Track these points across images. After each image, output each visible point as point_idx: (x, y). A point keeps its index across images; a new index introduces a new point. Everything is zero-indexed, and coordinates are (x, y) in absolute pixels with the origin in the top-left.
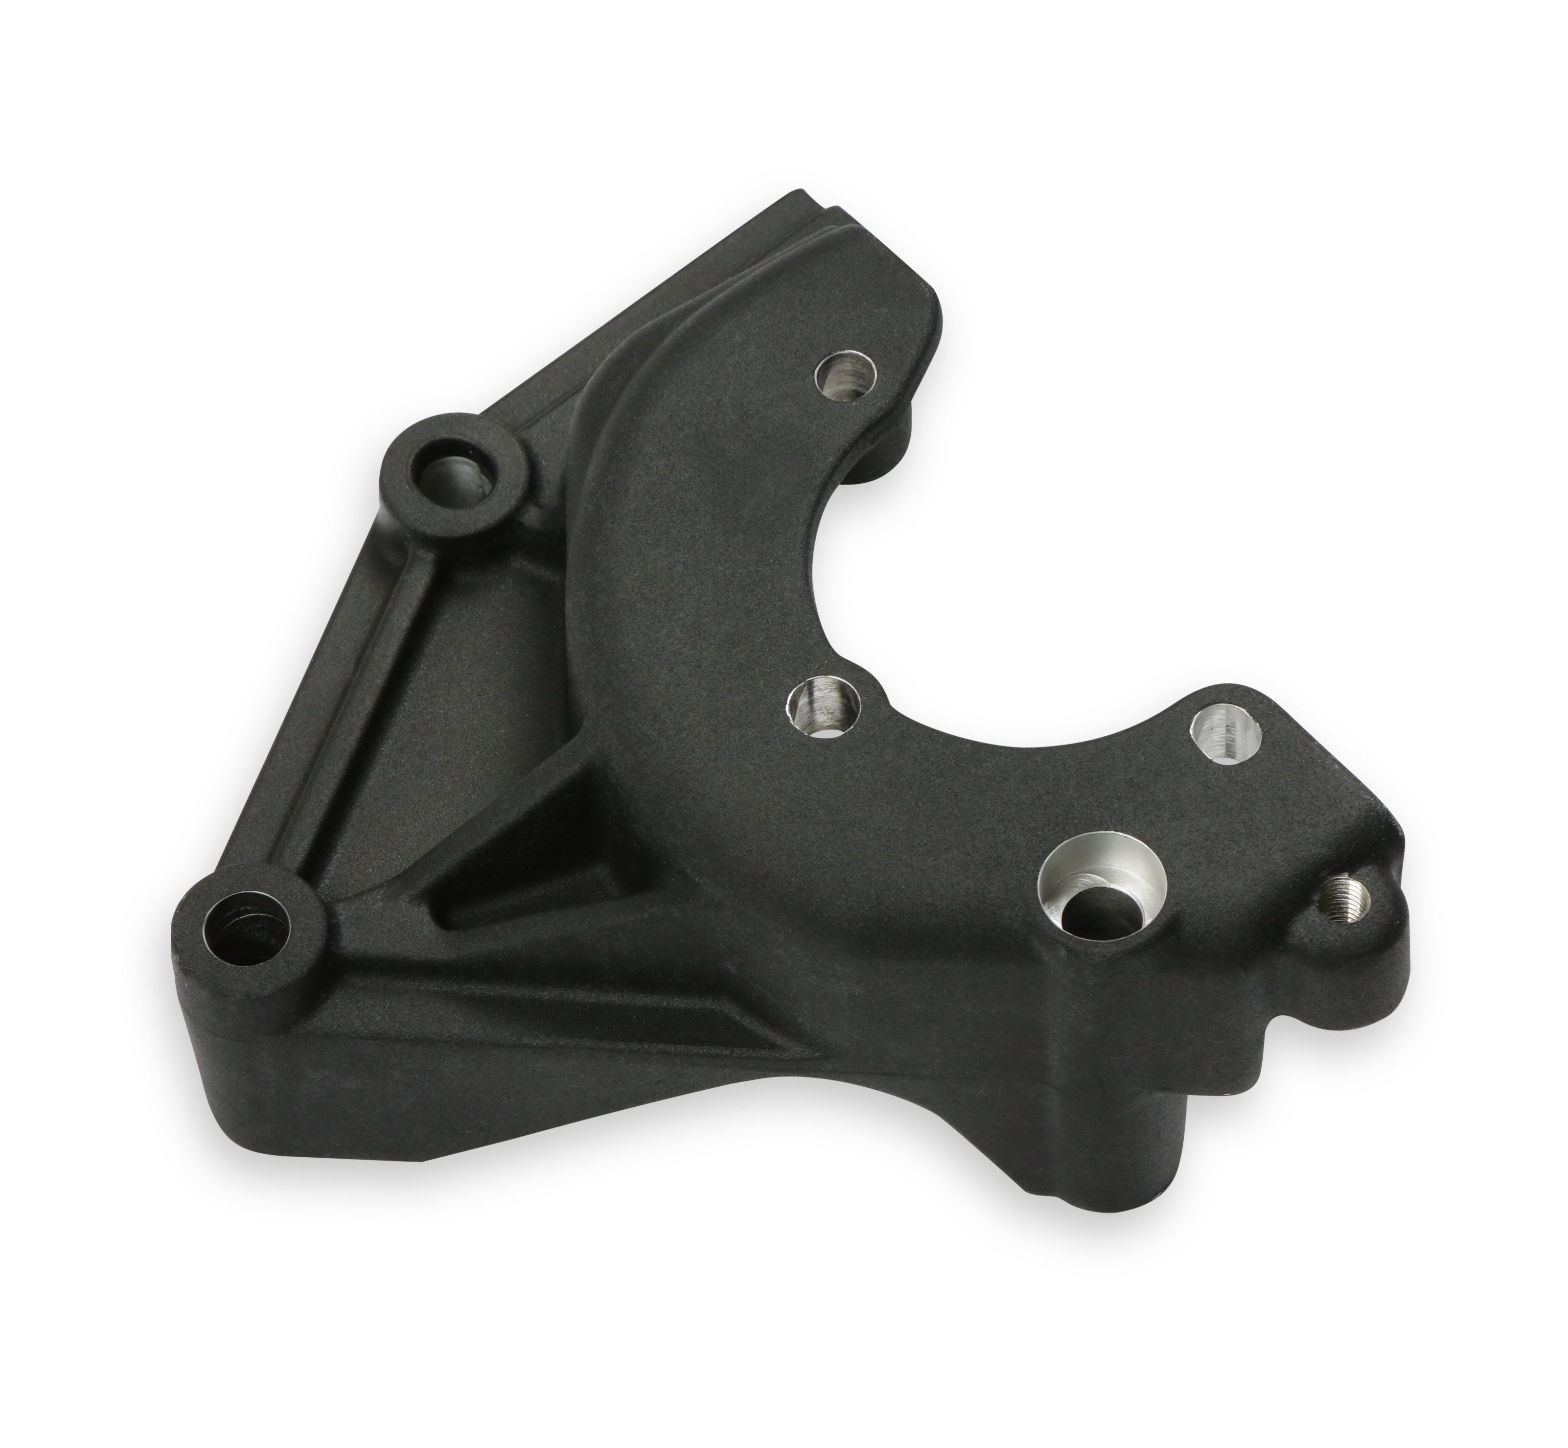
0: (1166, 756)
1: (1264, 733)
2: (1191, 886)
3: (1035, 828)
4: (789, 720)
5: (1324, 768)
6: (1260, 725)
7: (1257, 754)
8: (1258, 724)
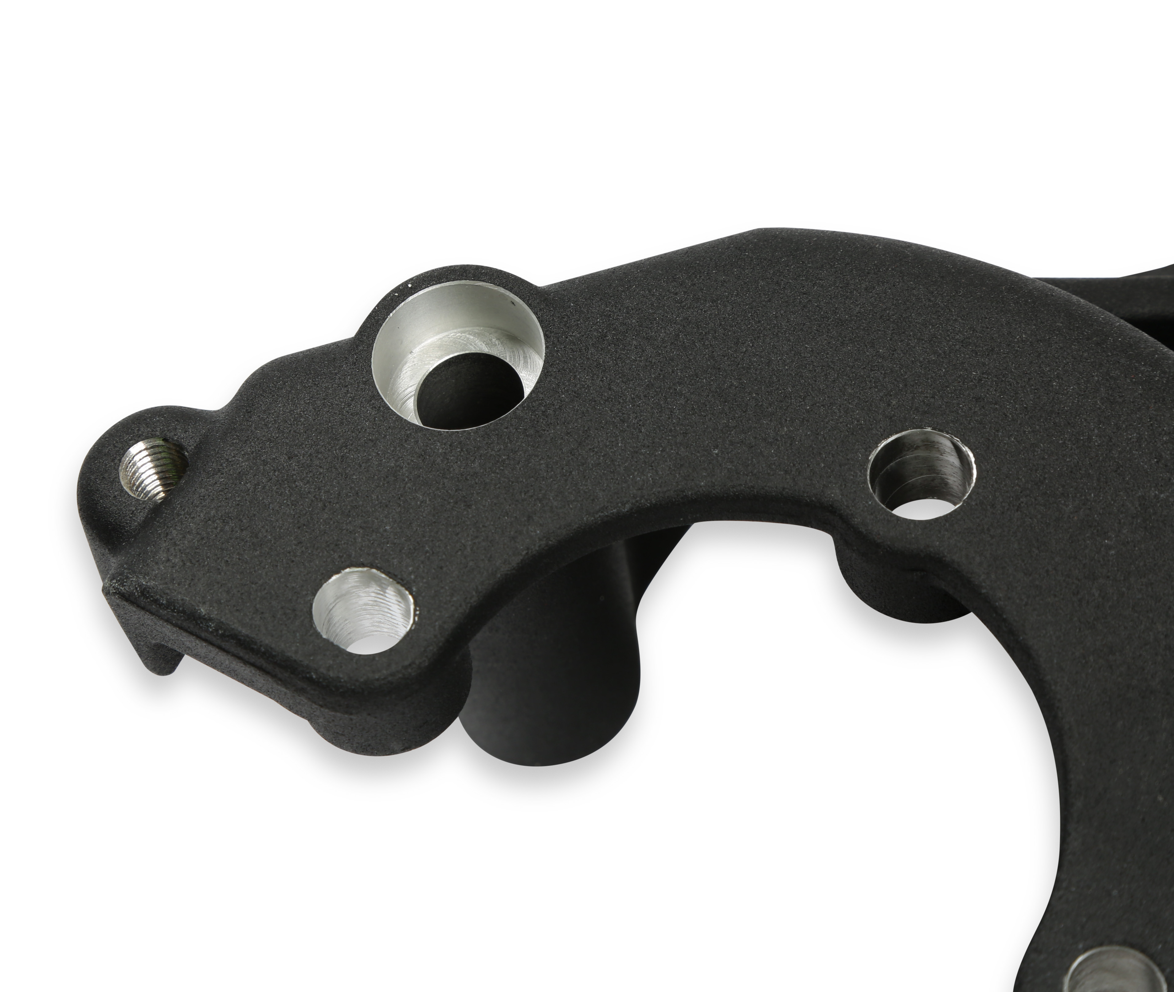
0: (433, 553)
1: (312, 626)
2: (344, 390)
3: (572, 401)
4: (961, 441)
5: (219, 602)
6: (321, 636)
7: (314, 595)
8: (324, 636)
